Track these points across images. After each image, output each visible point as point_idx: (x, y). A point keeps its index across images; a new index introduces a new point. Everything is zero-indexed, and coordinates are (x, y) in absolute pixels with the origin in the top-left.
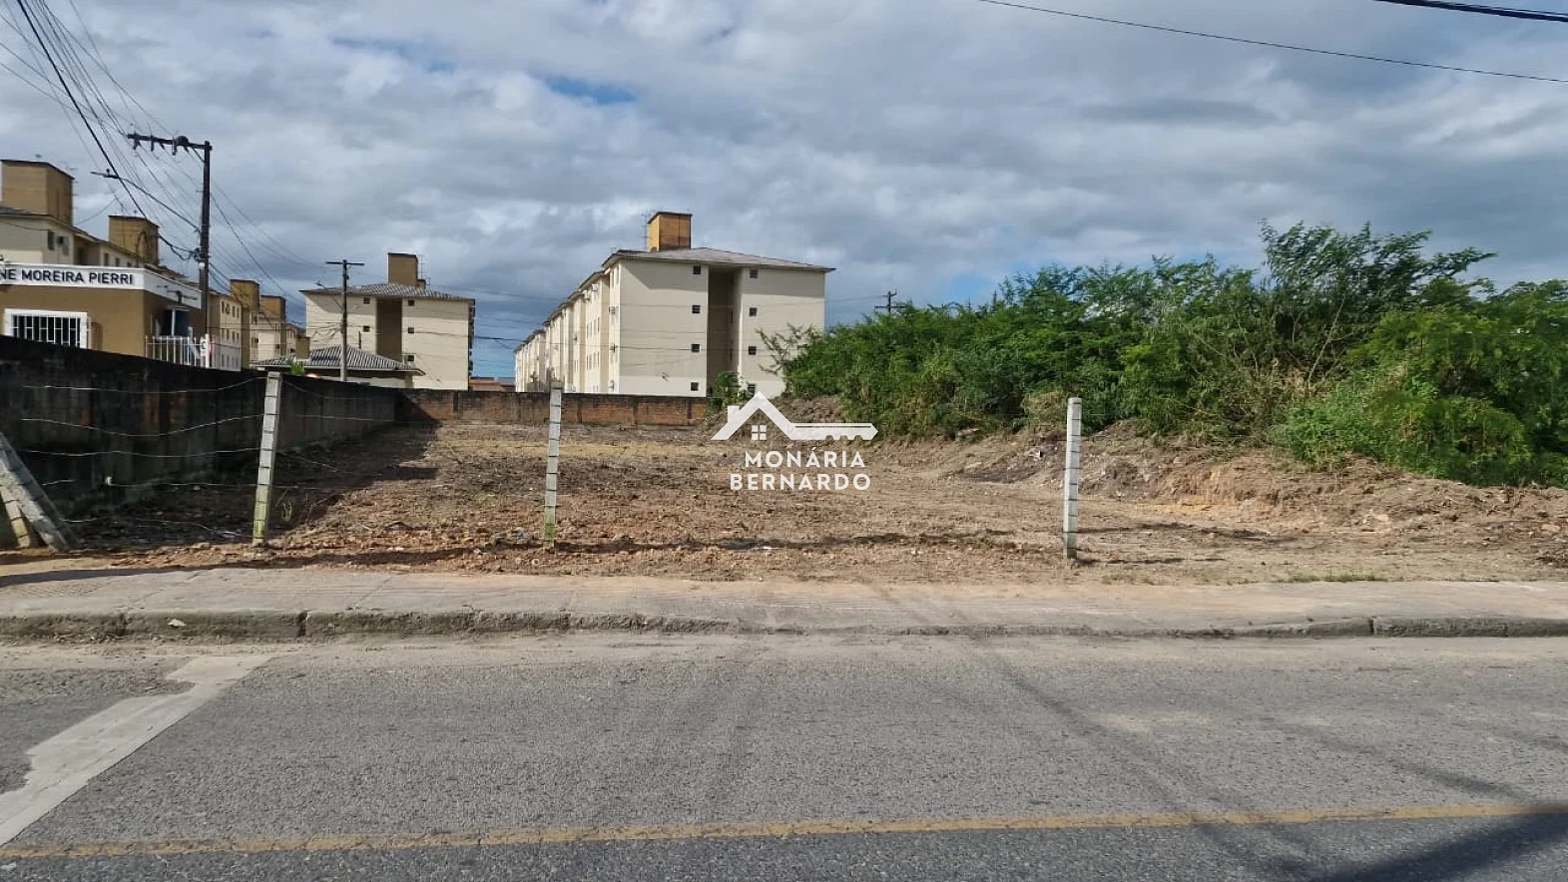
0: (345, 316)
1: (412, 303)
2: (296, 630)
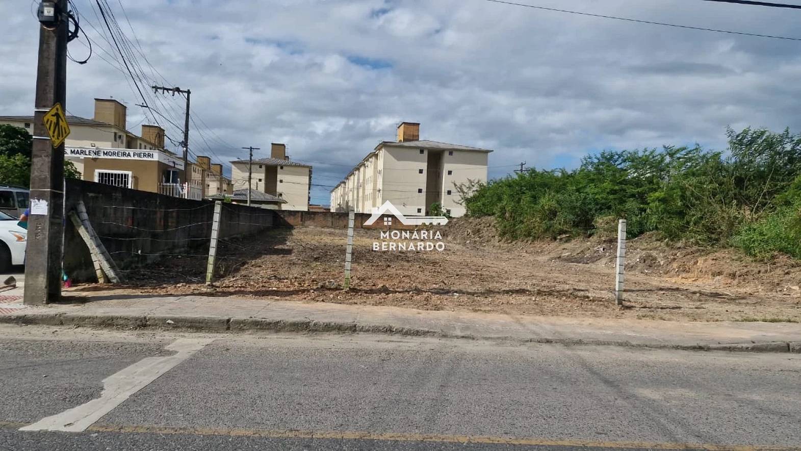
0: (250, 174)
1: (282, 168)
2: (226, 327)
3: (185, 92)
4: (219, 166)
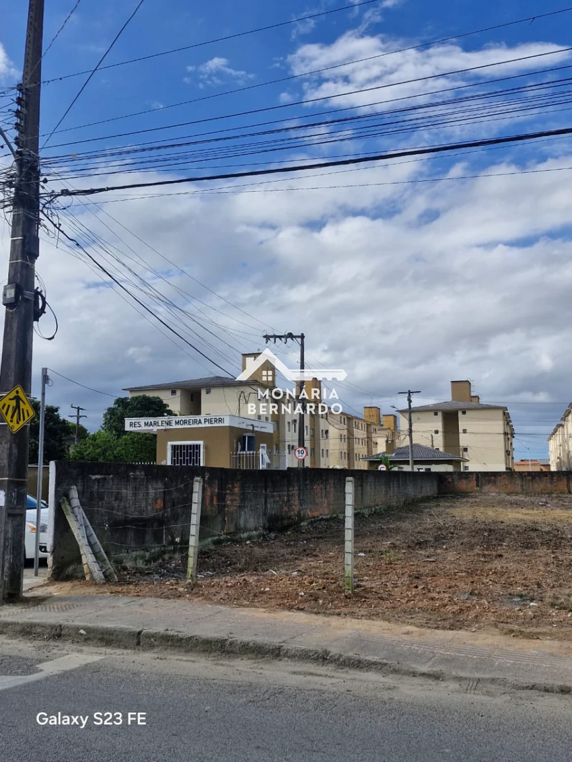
0: (411, 425)
1: (464, 413)
2: (136, 641)
4: (392, 417)
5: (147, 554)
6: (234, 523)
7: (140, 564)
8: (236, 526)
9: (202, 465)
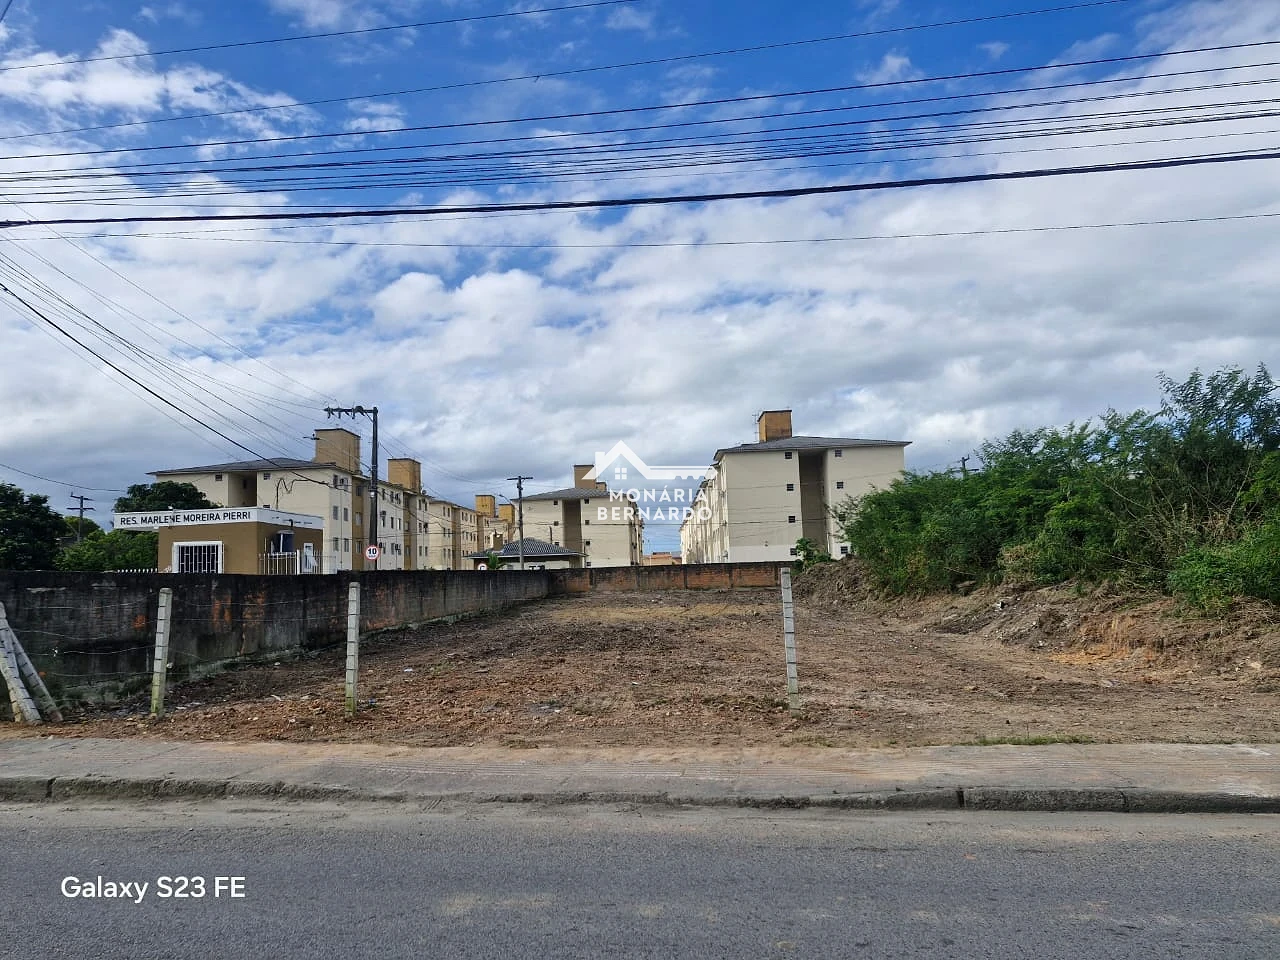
0: (521, 517)
1: (587, 501)
3: (370, 411)
4: (510, 507)
5: (121, 686)
6: (256, 641)
7: (110, 698)
8: (259, 646)
9: (219, 572)
